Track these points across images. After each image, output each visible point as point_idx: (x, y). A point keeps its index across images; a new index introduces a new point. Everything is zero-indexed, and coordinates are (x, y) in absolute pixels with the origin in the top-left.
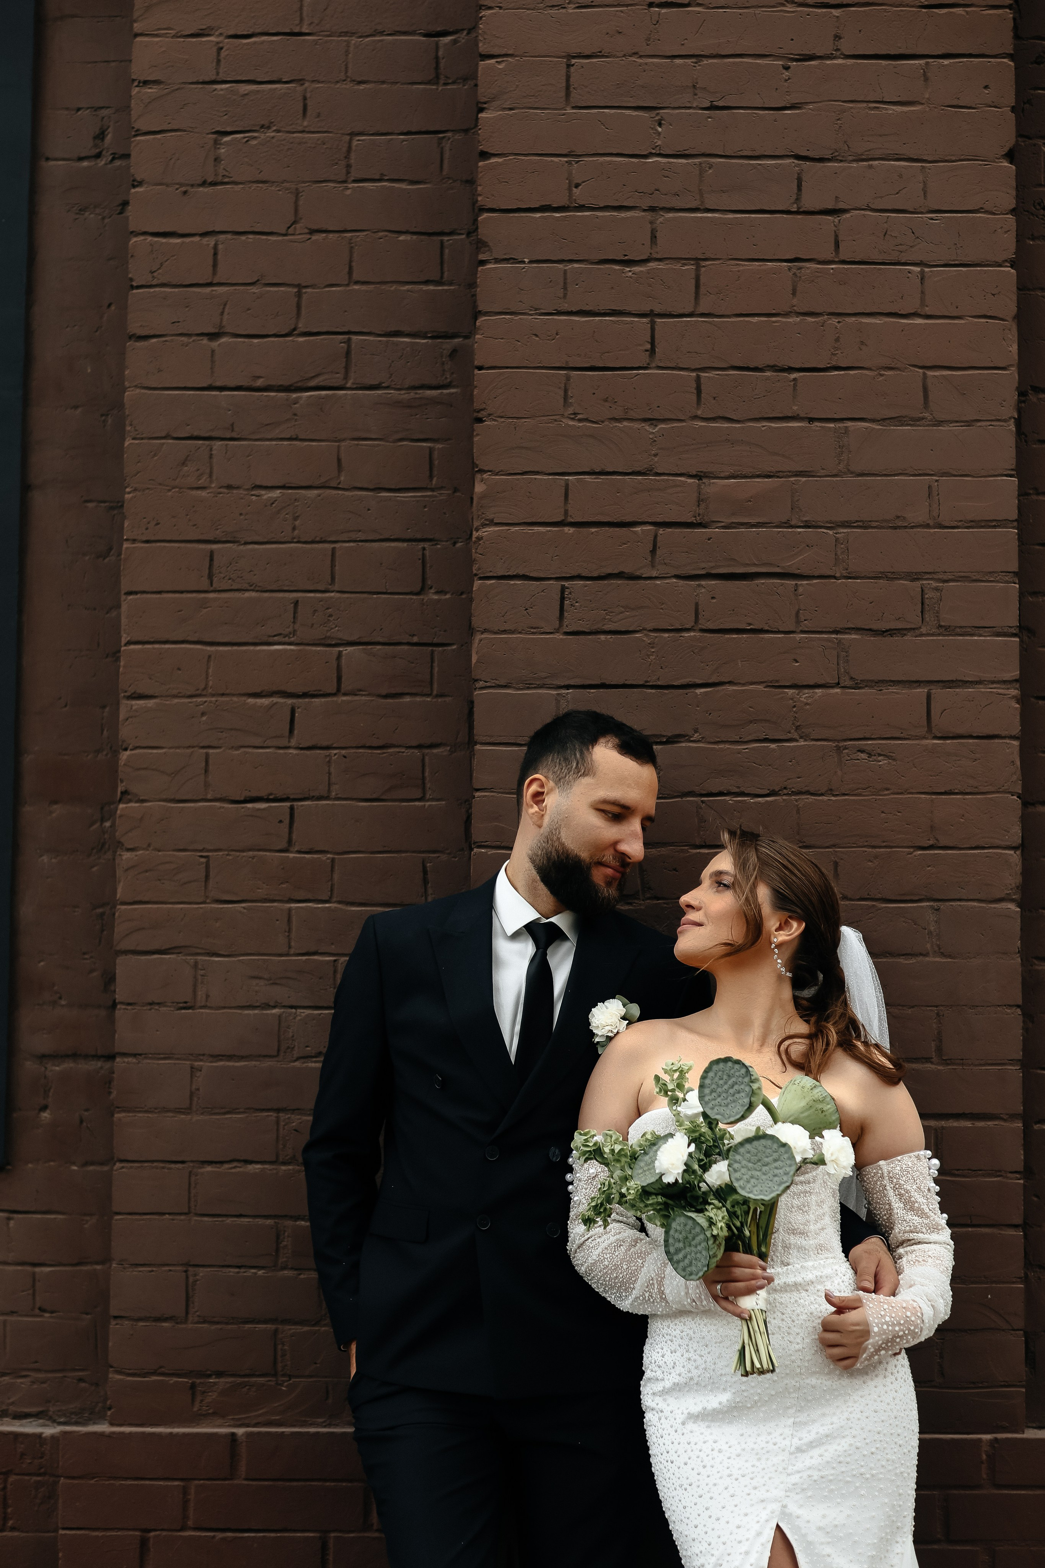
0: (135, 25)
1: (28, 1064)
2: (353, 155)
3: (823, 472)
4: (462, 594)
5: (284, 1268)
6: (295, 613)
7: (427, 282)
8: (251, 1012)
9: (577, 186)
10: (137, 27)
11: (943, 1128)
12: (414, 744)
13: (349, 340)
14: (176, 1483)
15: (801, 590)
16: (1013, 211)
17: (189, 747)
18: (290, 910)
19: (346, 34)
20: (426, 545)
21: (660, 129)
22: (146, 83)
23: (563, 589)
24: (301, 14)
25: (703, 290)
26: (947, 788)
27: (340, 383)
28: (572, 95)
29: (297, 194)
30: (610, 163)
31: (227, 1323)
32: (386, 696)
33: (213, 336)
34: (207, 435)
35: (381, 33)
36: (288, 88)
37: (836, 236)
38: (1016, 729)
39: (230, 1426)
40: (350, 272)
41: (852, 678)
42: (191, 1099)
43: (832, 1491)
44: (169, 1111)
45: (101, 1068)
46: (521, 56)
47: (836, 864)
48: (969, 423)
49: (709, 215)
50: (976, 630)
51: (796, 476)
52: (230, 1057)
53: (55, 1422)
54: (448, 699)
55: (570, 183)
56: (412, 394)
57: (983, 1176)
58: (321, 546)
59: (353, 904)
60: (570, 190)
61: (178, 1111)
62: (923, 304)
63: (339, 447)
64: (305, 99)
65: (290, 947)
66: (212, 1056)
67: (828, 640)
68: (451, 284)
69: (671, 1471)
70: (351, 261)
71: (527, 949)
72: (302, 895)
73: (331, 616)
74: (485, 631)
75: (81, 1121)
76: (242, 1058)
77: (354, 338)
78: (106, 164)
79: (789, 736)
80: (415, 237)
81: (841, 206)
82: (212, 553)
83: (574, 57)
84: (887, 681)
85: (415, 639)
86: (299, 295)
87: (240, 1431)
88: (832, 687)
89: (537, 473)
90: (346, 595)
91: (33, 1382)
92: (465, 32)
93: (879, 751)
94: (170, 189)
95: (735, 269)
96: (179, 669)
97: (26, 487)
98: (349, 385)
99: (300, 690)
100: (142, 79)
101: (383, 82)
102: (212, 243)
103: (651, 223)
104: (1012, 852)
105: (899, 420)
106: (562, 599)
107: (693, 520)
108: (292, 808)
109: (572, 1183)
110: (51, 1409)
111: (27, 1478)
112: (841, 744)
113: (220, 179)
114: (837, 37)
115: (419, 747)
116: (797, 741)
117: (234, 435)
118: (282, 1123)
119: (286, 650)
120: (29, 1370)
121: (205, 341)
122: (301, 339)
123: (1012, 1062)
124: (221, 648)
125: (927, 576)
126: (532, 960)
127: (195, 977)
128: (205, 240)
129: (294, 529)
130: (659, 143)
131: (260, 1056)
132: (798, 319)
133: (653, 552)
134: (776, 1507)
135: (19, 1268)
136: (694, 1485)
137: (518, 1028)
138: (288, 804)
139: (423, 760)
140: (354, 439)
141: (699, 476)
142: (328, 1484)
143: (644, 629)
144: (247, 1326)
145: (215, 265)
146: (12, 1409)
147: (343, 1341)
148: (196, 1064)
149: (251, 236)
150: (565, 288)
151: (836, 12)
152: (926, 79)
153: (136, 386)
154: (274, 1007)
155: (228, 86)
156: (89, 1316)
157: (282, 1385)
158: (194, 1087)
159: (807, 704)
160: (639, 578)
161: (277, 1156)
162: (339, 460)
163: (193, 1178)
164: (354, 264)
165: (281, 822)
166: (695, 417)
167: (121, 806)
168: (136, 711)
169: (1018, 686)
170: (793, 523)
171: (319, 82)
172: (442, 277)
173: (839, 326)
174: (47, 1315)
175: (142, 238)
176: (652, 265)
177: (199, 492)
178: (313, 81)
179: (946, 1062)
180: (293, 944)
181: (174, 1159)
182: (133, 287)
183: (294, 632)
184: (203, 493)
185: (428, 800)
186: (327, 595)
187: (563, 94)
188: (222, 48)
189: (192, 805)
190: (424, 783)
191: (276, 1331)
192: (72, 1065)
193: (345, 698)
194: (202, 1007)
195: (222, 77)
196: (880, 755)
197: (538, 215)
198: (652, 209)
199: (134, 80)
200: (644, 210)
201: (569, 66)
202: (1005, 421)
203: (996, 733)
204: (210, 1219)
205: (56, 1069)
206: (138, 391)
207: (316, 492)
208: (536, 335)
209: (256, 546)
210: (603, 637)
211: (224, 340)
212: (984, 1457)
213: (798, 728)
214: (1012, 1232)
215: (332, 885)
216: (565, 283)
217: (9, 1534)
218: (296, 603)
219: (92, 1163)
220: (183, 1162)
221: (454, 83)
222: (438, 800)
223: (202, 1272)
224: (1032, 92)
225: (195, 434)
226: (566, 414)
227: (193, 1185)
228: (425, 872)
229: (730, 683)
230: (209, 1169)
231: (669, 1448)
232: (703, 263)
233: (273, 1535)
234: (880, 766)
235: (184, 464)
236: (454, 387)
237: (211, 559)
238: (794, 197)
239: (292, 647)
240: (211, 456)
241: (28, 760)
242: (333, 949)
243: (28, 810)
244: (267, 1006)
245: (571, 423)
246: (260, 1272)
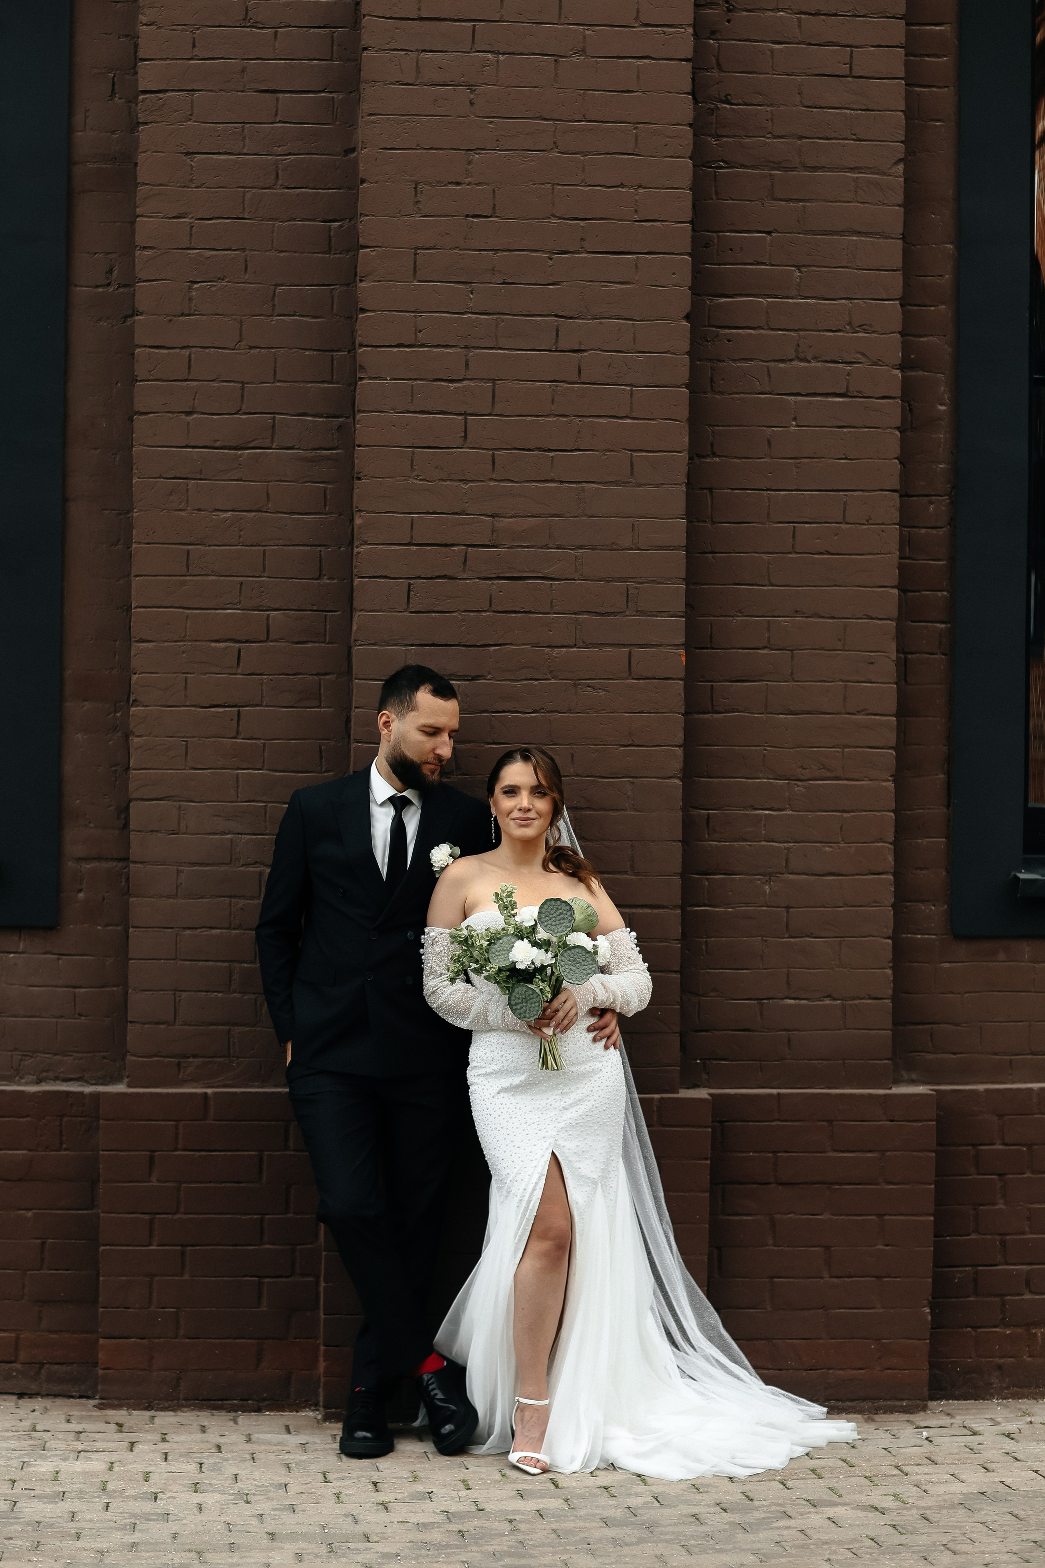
0: (138, 209)
1: (70, 863)
2: (276, 299)
3: (568, 515)
4: (344, 579)
5: (235, 992)
6: (241, 589)
7: (323, 382)
8: (214, 837)
9: (420, 331)
10: (139, 211)
11: (634, 913)
12: (315, 672)
13: (274, 417)
14: (171, 1123)
15: (554, 587)
16: (688, 353)
17: (175, 673)
18: (238, 774)
19: (272, 219)
20: (322, 549)
21: (471, 296)
22: (145, 248)
23: (410, 584)
24: (244, 206)
25: (496, 399)
26: (640, 710)
27: (269, 445)
28: (418, 273)
29: (241, 322)
30: (441, 317)
31: (200, 1026)
32: (297, 643)
33: (189, 413)
34: (185, 477)
35: (294, 220)
36: (236, 254)
37: (579, 366)
38: (682, 675)
39: (201, 1087)
40: (275, 375)
41: (584, 642)
42: (177, 890)
43: (582, 1131)
44: (163, 897)
45: (116, 866)
46: (386, 248)
47: (572, 755)
48: (658, 486)
49: (502, 351)
50: (660, 613)
51: (552, 517)
52: (201, 864)
53: (89, 1083)
54: (336, 645)
55: (416, 330)
56: (314, 453)
57: (657, 942)
58: (256, 548)
59: (276, 771)
60: (416, 334)
61: (169, 897)
62: (632, 411)
63: (268, 486)
64: (246, 261)
65: (238, 797)
66: (190, 863)
67: (570, 618)
68: (338, 384)
69: (490, 1120)
70: (275, 367)
71: (391, 811)
72: (245, 765)
73: (263, 592)
74: (362, 610)
75: (104, 899)
76: (208, 865)
77: (278, 416)
78: (114, 290)
79: (546, 677)
80: (315, 353)
81: (583, 347)
82: (188, 551)
83: (419, 249)
84: (605, 644)
85: (315, 608)
86: (243, 389)
87: (209, 1091)
88: (572, 647)
89: (394, 512)
90: (272, 580)
91: (75, 1059)
92: (348, 220)
93: (599, 686)
94: (160, 318)
95: (517, 386)
96: (168, 624)
97: (65, 500)
98: (273, 447)
99: (244, 639)
100: (142, 245)
101: (296, 252)
102: (188, 354)
103: (466, 356)
104: (678, 749)
105: (616, 483)
106: (409, 591)
107: (489, 543)
108: (239, 711)
109: (423, 954)
110: (86, 1076)
111: (75, 1119)
112: (577, 682)
113: (192, 312)
114: (583, 240)
115: (317, 674)
116: (550, 680)
117: (202, 477)
118: (233, 905)
119: (235, 613)
120: (71, 1052)
121: (183, 417)
122: (244, 417)
123: (676, 874)
124: (194, 611)
125: (631, 580)
126: (394, 819)
127: (179, 815)
128: (183, 352)
129: (240, 537)
130: (471, 305)
131: (219, 864)
132: (555, 419)
133: (465, 562)
134: (552, 1140)
135: (66, 989)
136: (504, 1128)
137: (386, 860)
138: (237, 709)
139: (320, 683)
140: (277, 481)
141: (493, 516)
142: (263, 1123)
143: (459, 610)
144: (212, 1027)
145: (189, 368)
146: (62, 1075)
147: (283, 1041)
148: (180, 868)
149: (212, 350)
150: (412, 396)
151: (582, 223)
152: (637, 268)
153: (140, 445)
154: (228, 834)
155: (197, 251)
156: (109, 1019)
157: (233, 1062)
158: (179, 883)
159: (556, 657)
160: (456, 579)
161: (230, 924)
162: (268, 494)
163: (178, 938)
164: (277, 369)
165: (232, 720)
166: (492, 479)
167: (133, 709)
168: (141, 650)
169: (683, 647)
170: (549, 546)
171: (255, 250)
172: (332, 379)
173: (580, 423)
174: (83, 1018)
175: (143, 349)
176: (466, 382)
177: (180, 513)
178: (251, 250)
179: (637, 874)
180: (239, 795)
181: (167, 926)
182: (137, 381)
183: (240, 602)
184: (183, 513)
185: (323, 707)
186: (260, 579)
187: (412, 272)
188: (193, 227)
189: (177, 709)
190: (320, 697)
191: (230, 1030)
192: (98, 864)
193: (271, 644)
194: (183, 834)
195: (193, 245)
196: (600, 689)
197: (396, 350)
198: (466, 347)
199: (137, 246)
200: (462, 348)
201: (416, 254)
202: (680, 484)
203: (670, 676)
204: (189, 963)
205: (88, 866)
206: (141, 447)
207: (253, 514)
208: (394, 426)
209: (216, 548)
210: (433, 615)
211: (195, 416)
212: (655, 1108)
213: (551, 672)
214: (674, 975)
215: (264, 760)
216: (412, 393)
217: (64, 1153)
218: (241, 584)
219: (110, 925)
220: (172, 928)
221: (340, 253)
222: (328, 707)
223: (184, 995)
224: (702, 266)
225: (178, 476)
226: (412, 476)
227: (178, 942)
228: (321, 751)
229: (511, 644)
230: (188, 932)
231: (488, 1107)
232: (498, 382)
233: (230, 1153)
234: (600, 696)
235: (170, 494)
236: (339, 449)
237: (188, 555)
238: (554, 341)
239: (239, 611)
240: (187, 490)
241: (68, 673)
242: (264, 798)
243: (68, 704)
244: (224, 833)
245: (415, 481)
246: (220, 995)
